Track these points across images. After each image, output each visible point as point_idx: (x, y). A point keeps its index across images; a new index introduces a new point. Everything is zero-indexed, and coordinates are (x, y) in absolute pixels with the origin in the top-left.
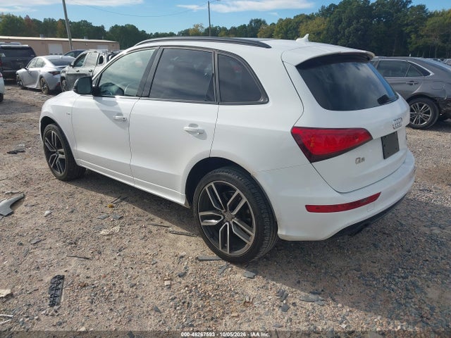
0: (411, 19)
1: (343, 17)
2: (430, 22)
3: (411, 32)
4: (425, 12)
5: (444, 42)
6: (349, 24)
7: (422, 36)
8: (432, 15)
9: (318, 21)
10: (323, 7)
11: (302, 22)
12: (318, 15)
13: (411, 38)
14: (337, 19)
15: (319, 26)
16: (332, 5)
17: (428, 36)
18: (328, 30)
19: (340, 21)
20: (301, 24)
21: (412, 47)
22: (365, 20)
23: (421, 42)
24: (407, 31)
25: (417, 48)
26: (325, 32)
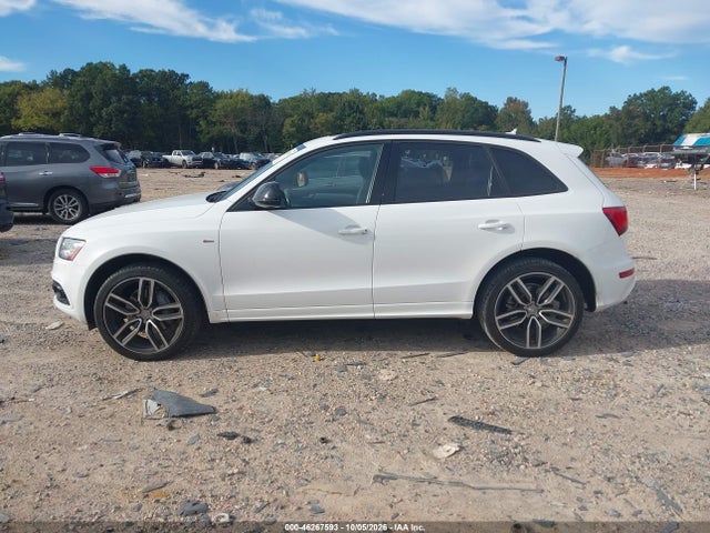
0: (194, 99)
1: (93, 91)
2: (219, 105)
3: (198, 117)
4: (210, 91)
5: (243, 132)
6: (106, 102)
7: (215, 123)
8: (219, 96)
9: (50, 93)
10: (53, 73)
11: (19, 94)
12: (45, 84)
13: (200, 126)
14: (83, 92)
15: (52, 102)
16: (68, 71)
17: (222, 124)
18: (71, 108)
19: (89, 97)
20: (19, 97)
21: (204, 139)
22: (130, 97)
23: (215, 131)
24: (193, 116)
25: (211, 139)
26: (66, 112)
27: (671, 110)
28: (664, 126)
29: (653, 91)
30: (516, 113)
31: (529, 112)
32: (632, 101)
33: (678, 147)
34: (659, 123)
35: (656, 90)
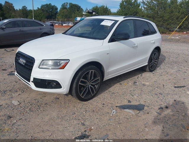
27: (52, 10)
28: (51, 14)
29: (47, 4)
30: (9, 6)
31: (14, 7)
32: (42, 6)
33: (76, 20)
34: (50, 13)
35: (48, 4)
